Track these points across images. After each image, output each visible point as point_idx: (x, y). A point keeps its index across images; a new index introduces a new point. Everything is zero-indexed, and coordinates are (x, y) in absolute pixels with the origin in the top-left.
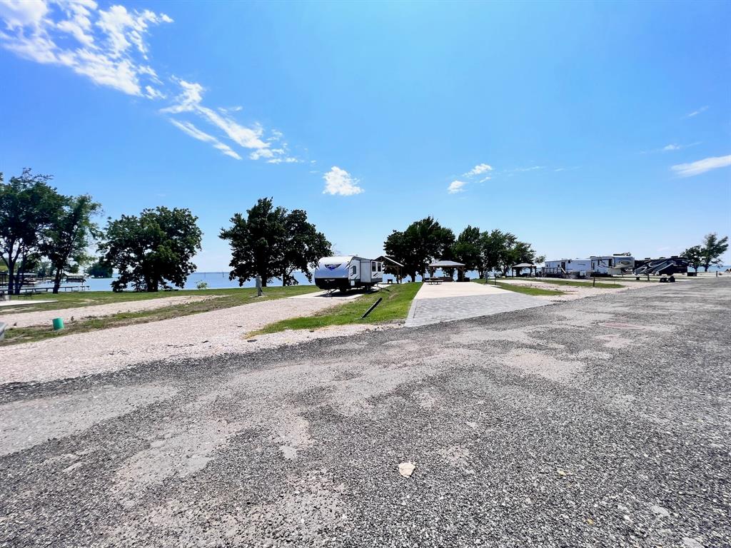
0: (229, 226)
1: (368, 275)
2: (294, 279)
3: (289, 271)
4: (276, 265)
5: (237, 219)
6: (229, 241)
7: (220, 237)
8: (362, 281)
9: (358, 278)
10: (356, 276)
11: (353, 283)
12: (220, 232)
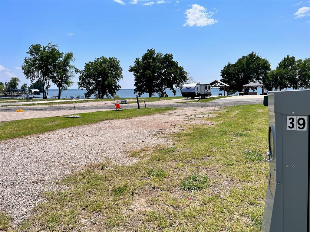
0: (133, 65)
1: (203, 91)
2: (166, 94)
3: (163, 89)
4: (157, 85)
5: (137, 61)
6: (133, 73)
7: (129, 71)
8: (201, 93)
9: (199, 92)
10: (198, 91)
11: (197, 94)
12: (129, 68)
